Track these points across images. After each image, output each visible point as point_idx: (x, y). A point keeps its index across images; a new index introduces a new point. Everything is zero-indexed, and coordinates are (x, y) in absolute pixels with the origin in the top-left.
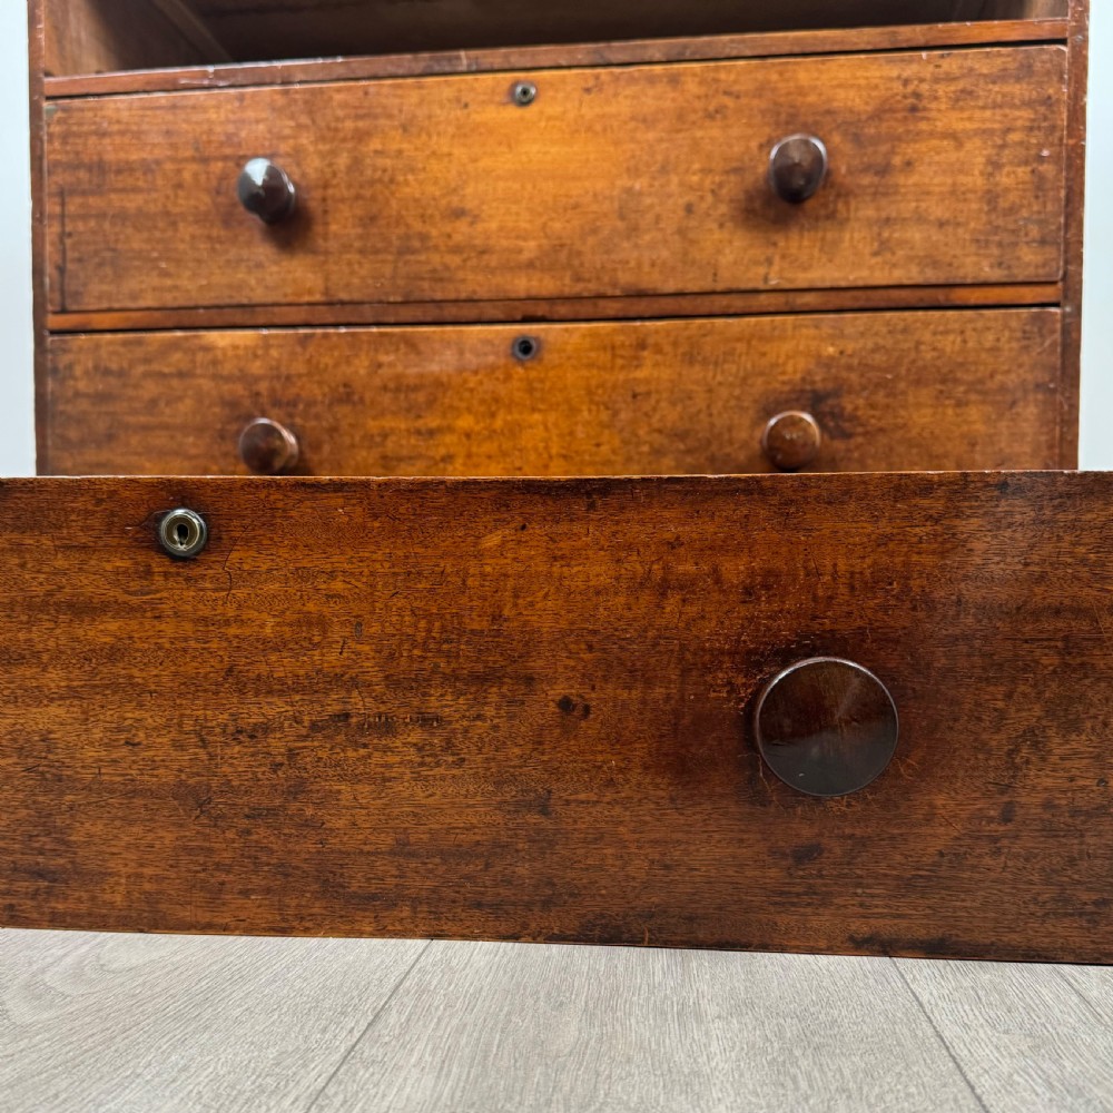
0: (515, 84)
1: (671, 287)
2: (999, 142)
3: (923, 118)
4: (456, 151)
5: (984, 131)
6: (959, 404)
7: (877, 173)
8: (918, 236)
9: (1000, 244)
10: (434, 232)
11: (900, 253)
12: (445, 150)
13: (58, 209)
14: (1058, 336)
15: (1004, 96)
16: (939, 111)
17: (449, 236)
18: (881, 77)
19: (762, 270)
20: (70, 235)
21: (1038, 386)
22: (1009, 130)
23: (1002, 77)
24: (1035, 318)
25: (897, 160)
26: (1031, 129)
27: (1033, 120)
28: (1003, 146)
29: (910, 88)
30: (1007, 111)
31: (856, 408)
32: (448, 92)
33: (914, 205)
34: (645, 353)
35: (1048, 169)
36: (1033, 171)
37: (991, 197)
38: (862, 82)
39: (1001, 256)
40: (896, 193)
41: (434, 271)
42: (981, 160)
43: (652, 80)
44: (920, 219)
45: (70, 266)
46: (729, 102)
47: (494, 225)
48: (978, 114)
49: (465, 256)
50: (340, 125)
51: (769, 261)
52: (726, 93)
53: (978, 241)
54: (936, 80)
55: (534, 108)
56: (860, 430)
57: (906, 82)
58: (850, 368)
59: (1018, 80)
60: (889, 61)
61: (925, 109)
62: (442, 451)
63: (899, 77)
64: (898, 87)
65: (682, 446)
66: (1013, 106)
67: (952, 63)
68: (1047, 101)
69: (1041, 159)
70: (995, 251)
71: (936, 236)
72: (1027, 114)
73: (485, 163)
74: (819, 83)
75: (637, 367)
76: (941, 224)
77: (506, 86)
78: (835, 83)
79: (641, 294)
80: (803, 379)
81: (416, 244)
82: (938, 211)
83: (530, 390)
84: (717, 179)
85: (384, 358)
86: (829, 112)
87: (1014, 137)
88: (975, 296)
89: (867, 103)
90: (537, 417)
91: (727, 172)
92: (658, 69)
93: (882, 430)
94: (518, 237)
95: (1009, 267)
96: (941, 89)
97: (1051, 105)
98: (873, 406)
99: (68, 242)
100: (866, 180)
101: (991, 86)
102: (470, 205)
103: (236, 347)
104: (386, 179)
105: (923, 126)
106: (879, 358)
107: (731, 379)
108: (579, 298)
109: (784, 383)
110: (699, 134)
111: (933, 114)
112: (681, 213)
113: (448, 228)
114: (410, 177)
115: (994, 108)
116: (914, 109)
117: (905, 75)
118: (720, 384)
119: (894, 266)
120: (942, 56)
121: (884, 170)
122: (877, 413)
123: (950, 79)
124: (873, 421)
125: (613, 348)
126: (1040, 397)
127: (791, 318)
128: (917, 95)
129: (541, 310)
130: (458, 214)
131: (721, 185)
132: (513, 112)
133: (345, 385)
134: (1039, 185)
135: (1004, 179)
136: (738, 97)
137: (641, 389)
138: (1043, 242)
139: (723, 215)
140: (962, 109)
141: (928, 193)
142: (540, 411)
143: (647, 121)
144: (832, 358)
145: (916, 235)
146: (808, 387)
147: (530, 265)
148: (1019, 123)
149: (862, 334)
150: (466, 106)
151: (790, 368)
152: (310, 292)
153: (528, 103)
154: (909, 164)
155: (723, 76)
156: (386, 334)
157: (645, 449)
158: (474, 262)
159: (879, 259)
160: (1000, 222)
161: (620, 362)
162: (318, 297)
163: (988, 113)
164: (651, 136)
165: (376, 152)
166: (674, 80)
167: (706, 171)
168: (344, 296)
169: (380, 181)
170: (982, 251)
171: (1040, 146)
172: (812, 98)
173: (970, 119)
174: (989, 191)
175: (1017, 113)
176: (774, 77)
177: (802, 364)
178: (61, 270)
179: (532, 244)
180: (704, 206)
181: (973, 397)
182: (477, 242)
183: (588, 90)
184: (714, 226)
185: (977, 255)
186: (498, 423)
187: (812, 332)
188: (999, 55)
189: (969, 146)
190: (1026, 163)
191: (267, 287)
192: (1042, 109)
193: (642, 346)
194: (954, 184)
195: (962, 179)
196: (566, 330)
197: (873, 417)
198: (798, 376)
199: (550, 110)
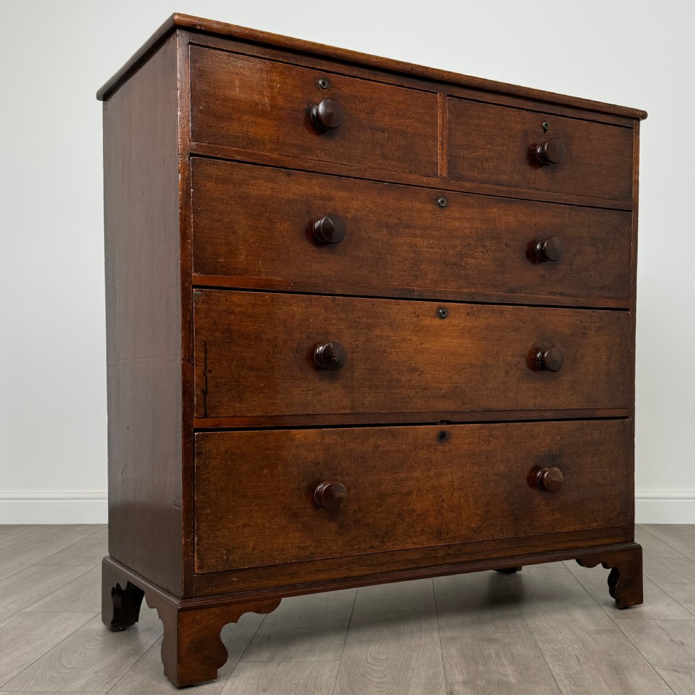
0: (440, 308)
1: (500, 407)
2: (611, 350)
3: (587, 338)
4: (413, 339)
6: (600, 460)
7: (572, 361)
8: (586, 388)
9: (612, 393)
10: (403, 379)
11: (580, 395)
12: (409, 338)
13: (203, 355)
15: (612, 330)
16: (592, 335)
17: (410, 381)
18: (573, 319)
19: (533, 401)
20: (210, 371)
21: (623, 452)
22: (613, 345)
23: (611, 323)
24: (622, 423)
25: (578, 355)
26: (620, 345)
27: (621, 342)
28: (612, 352)
29: (583, 325)
31: (566, 463)
32: (410, 308)
33: (584, 374)
35: (625, 362)
36: (621, 363)
37: (608, 373)
38: (568, 320)
39: (612, 398)
40: (578, 369)
41: (403, 398)
42: (605, 357)
43: (493, 312)
44: (586, 381)
45: (210, 390)
46: (522, 325)
47: (429, 376)
48: (604, 338)
49: (417, 390)
50: (360, 320)
51: (536, 397)
52: (520, 320)
53: (604, 391)
54: (591, 322)
55: (447, 320)
57: (581, 322)
58: (564, 445)
59: (616, 324)
60: (576, 312)
61: (588, 334)
62: (407, 490)
63: (579, 320)
64: (579, 324)
65: (506, 482)
66: (615, 335)
67: (596, 315)
69: (623, 358)
70: (610, 395)
71: (591, 388)
72: (619, 339)
73: (426, 345)
74: (553, 319)
75: (488, 445)
76: (593, 383)
77: (436, 308)
78: (558, 319)
79: (489, 410)
80: (549, 450)
81: (396, 384)
82: (592, 378)
83: (445, 457)
84: (517, 359)
85: (379, 442)
86: (556, 332)
87: (615, 348)
88: (603, 414)
89: (569, 330)
90: (448, 469)
91: (521, 357)
92: (496, 307)
94: (439, 382)
95: (614, 401)
96: (592, 326)
97: (626, 336)
99: (209, 375)
101: (608, 326)
102: (419, 365)
103: (307, 439)
104: (382, 350)
105: (587, 341)
107: (523, 450)
108: (464, 412)
109: (542, 452)
110: (510, 338)
111: (590, 336)
112: (504, 374)
113: (410, 378)
114: (393, 350)
115: (609, 335)
116: (584, 334)
117: (581, 319)
118: (519, 452)
121: (574, 359)
123: (595, 322)
125: (478, 436)
128: (585, 328)
129: (448, 418)
130: (415, 370)
131: (519, 362)
132: (438, 322)
134: (623, 368)
135: (612, 366)
136: (525, 323)
137: (490, 455)
138: (624, 392)
139: (520, 376)
140: (599, 335)
143: (491, 331)
144: (558, 441)
146: (550, 453)
147: (445, 396)
148: (616, 342)
149: (569, 430)
150: (418, 316)
151: (544, 445)
152: (344, 408)
153: (443, 318)
154: (582, 357)
155: (519, 313)
156: (381, 430)
158: (420, 394)
159: (573, 398)
161: (482, 443)
162: (348, 411)
163: (607, 337)
165: (377, 335)
166: (502, 313)
167: (513, 355)
168: (361, 410)
169: (379, 351)
170: (605, 395)
171: (623, 352)
172: (550, 326)
173: (601, 339)
174: (607, 370)
175: (616, 338)
176: (538, 315)
177: (548, 443)
178: (205, 393)
179: (446, 386)
180: (512, 371)
182: (422, 384)
183: (468, 314)
184: (516, 381)
186: (432, 473)
187: (552, 429)
189: (601, 351)
190: (619, 359)
191: (322, 405)
192: (623, 337)
196: (460, 428)
198: (547, 448)
199: (453, 322)
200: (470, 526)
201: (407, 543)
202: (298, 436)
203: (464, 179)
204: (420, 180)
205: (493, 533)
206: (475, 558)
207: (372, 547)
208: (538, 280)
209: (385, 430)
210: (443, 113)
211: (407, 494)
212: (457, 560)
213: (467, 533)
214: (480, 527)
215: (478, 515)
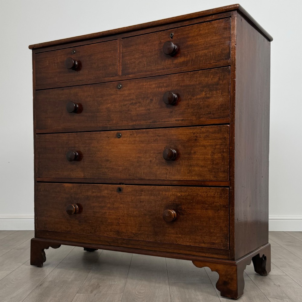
0: (118, 133)
1: (147, 178)
2: (214, 148)
3: (198, 142)
4: (107, 147)
5: (211, 145)
6: (206, 209)
7: (188, 154)
8: (197, 169)
9: (215, 172)
10: (103, 164)
11: (193, 173)
12: (105, 147)
13: (38, 156)
14: (228, 194)
15: (215, 137)
16: (201, 140)
17: (106, 165)
18: (189, 132)
19: (165, 176)
21: (224, 206)
22: (216, 145)
23: (214, 132)
24: (223, 190)
25: (192, 152)
26: (221, 145)
27: (222, 143)
28: (215, 149)
29: (195, 135)
30: (216, 140)
31: (185, 209)
32: (105, 135)
33: (196, 162)
34: (143, 192)
35: (225, 155)
36: (222, 155)
37: (213, 160)
38: (185, 133)
39: (215, 175)
40: (192, 159)
41: (103, 172)
42: (210, 152)
43: (143, 133)
44: (197, 165)
45: (40, 168)
46: (158, 138)
47: (114, 163)
48: (210, 141)
49: (109, 169)
50: (86, 141)
51: (167, 173)
52: (157, 136)
53: (210, 171)
54: (200, 133)
55: (121, 138)
56: (186, 213)
57: (194, 134)
58: (183, 199)
59: (218, 133)
60: (190, 129)
61: (198, 140)
62: (104, 211)
63: (193, 132)
64: (192, 135)
65: (150, 214)
66: (217, 139)
67: (204, 129)
68: (225, 138)
69: (223, 152)
70: (214, 174)
71: (201, 169)
72: (220, 141)
73: (112, 150)
74: (176, 133)
75: (141, 195)
76: (202, 167)
77: (116, 133)
78: (179, 133)
79: (142, 179)
80: (174, 201)
81: (100, 167)
82: (201, 163)
83: (121, 199)
86: (178, 140)
87: (218, 147)
88: (210, 184)
89: (186, 138)
91: (158, 153)
92: (144, 130)
93: (190, 214)
94: (118, 166)
95: (217, 177)
96: (202, 135)
97: (226, 139)
98: (188, 208)
99: (40, 163)
100: (186, 156)
101: (212, 135)
102: (109, 159)
103: (68, 187)
104: (94, 153)
105: (198, 144)
106: (189, 197)
107: (159, 199)
108: (130, 179)
109: (170, 201)
110: (153, 145)
111: (200, 141)
112: (149, 162)
114: (99, 152)
115: (213, 140)
116: (196, 140)
117: (194, 132)
118: (157, 200)
119: (192, 176)
120: (202, 128)
121: (190, 154)
122: (189, 210)
123: (203, 133)
124: (188, 212)
125: (136, 191)
126: (224, 209)
127: (171, 187)
128: (196, 137)
129: (123, 182)
130: (108, 160)
131: (157, 156)
132: (117, 139)
133: (87, 196)
134: (223, 158)
135: (216, 157)
136: (160, 136)
137: (142, 200)
138: (224, 172)
139: (157, 163)
140: (206, 140)
141: (199, 159)
142: (122, 204)
143: (142, 142)
144: (179, 196)
145: (196, 169)
146: (175, 203)
147: (121, 172)
148: (219, 143)
149: (186, 191)
150: (109, 138)
151: (171, 198)
153: (120, 137)
154: (195, 152)
155: (157, 132)
156: (94, 185)
157: (143, 214)
158: (110, 171)
159: (189, 174)
160: (215, 166)
161: (138, 194)
162: (82, 177)
163: (212, 141)
164: (143, 145)
165: (93, 147)
166: (147, 133)
167: (154, 153)
168: (87, 177)
170: (211, 173)
171: (223, 149)
172: (175, 137)
173: (208, 142)
174: (212, 159)
175: (218, 141)
176: (167, 132)
177: (173, 197)
179: (121, 168)
180: (154, 160)
181: (209, 208)
182: (111, 167)
183: (131, 135)
184: (156, 165)
185: (210, 174)
187: (175, 190)
188: (214, 127)
189: (208, 148)
190: (220, 153)
192: (224, 140)
193: (142, 191)
194: (204, 157)
195: (206, 156)
196: (127, 186)
197: (188, 211)
198: (173, 200)
199: (124, 139)
200: (132, 232)
201: (105, 234)
202: (66, 186)
203: (129, 74)
204: (110, 79)
205: (144, 237)
206: (136, 248)
207: (91, 233)
208: (169, 114)
209: (95, 185)
210: (120, 47)
211: (104, 213)
212: (127, 246)
213: (131, 235)
214: (137, 233)
215: (136, 228)
